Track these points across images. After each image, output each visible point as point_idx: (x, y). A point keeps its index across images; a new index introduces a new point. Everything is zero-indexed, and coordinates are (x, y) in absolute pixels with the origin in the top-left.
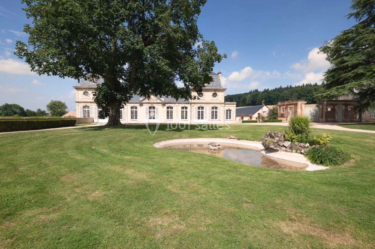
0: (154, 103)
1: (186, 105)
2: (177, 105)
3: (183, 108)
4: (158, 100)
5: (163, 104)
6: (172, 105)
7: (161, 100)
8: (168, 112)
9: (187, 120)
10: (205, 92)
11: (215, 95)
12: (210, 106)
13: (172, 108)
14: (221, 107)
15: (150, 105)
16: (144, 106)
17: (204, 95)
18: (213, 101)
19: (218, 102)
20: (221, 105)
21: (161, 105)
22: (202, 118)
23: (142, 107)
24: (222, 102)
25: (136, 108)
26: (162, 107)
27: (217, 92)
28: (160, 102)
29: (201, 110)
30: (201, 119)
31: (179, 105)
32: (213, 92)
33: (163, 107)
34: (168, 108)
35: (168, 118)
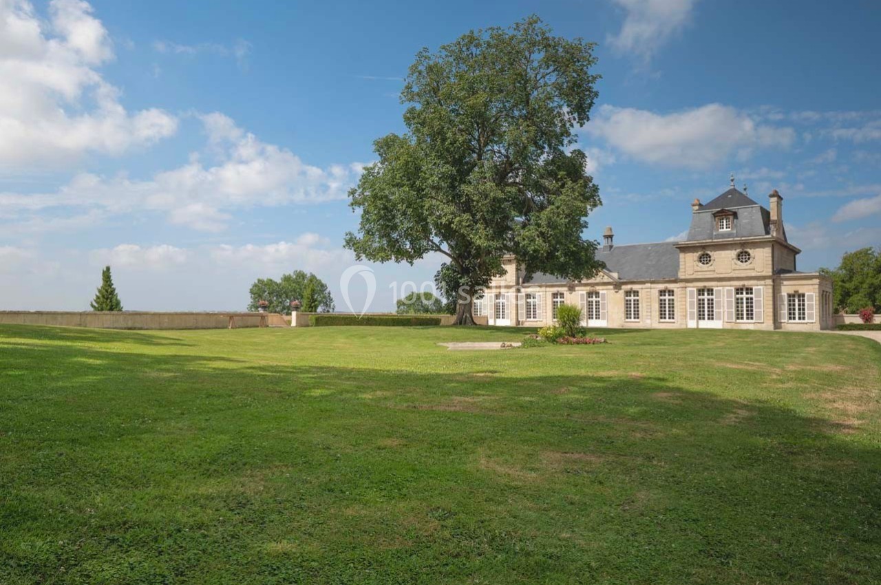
0: (597, 284)
1: (671, 286)
2: (648, 285)
3: (662, 293)
4: (606, 277)
5: (616, 285)
6: (636, 287)
7: (610, 277)
8: (629, 303)
9: (674, 323)
10: (715, 251)
11: (743, 256)
12: (731, 286)
13: (636, 293)
14: (761, 287)
15: (588, 288)
16: (576, 292)
17: (712, 258)
18: (737, 272)
19: (753, 274)
20: (763, 282)
21: (612, 287)
22: (711, 317)
23: (574, 293)
24: (764, 274)
25: (562, 295)
26: (613, 291)
27: (748, 250)
28: (611, 280)
29: (706, 297)
30: (709, 319)
31: (653, 286)
32: (738, 250)
33: (617, 292)
34: (628, 293)
35: (628, 316)
